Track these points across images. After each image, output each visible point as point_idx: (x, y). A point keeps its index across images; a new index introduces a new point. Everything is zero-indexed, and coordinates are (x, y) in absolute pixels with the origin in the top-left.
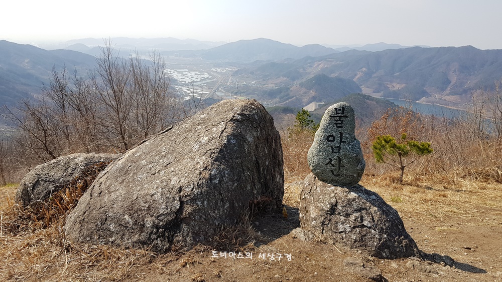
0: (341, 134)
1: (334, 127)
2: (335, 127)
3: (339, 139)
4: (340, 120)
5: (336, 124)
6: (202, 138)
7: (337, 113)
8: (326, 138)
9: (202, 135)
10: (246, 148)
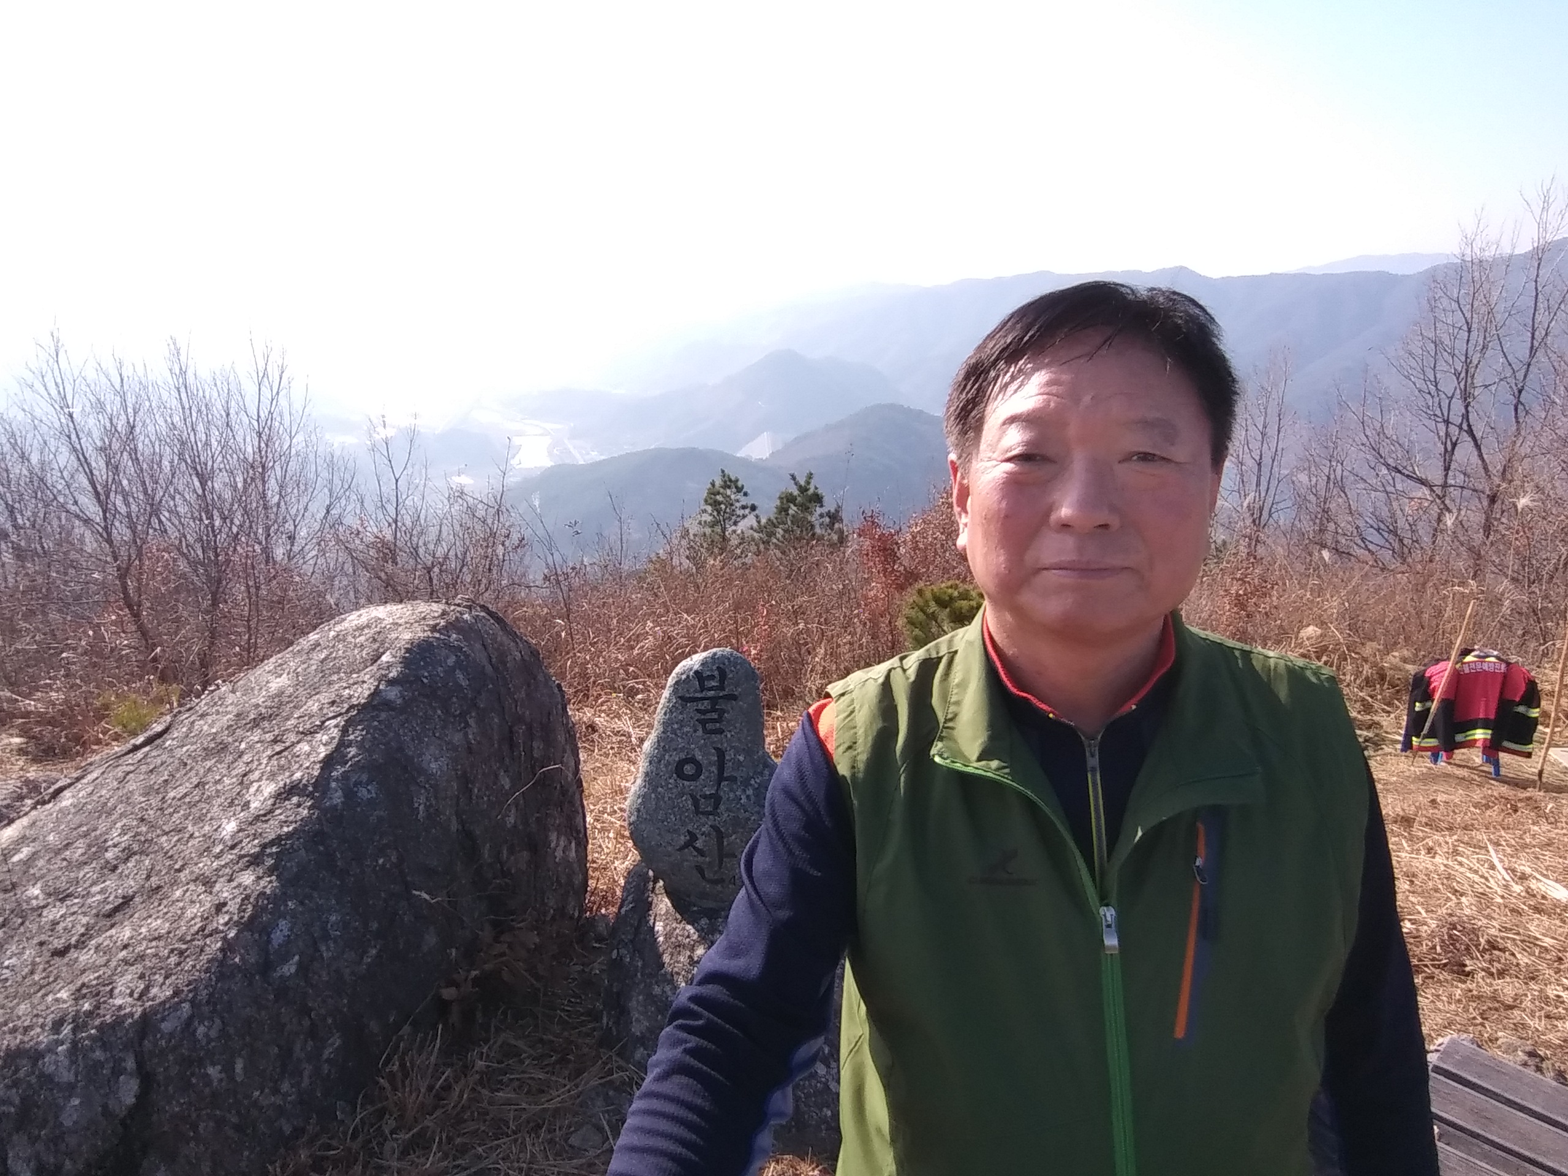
0: (721, 753)
1: (695, 731)
2: (700, 733)
3: (714, 769)
4: (713, 710)
5: (703, 723)
6: (256, 785)
7: (702, 690)
8: (672, 767)
9: (257, 774)
10: (420, 803)
